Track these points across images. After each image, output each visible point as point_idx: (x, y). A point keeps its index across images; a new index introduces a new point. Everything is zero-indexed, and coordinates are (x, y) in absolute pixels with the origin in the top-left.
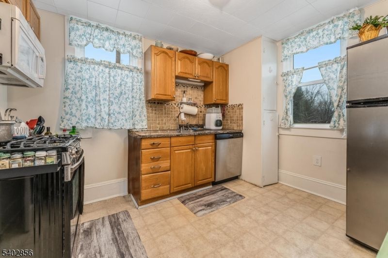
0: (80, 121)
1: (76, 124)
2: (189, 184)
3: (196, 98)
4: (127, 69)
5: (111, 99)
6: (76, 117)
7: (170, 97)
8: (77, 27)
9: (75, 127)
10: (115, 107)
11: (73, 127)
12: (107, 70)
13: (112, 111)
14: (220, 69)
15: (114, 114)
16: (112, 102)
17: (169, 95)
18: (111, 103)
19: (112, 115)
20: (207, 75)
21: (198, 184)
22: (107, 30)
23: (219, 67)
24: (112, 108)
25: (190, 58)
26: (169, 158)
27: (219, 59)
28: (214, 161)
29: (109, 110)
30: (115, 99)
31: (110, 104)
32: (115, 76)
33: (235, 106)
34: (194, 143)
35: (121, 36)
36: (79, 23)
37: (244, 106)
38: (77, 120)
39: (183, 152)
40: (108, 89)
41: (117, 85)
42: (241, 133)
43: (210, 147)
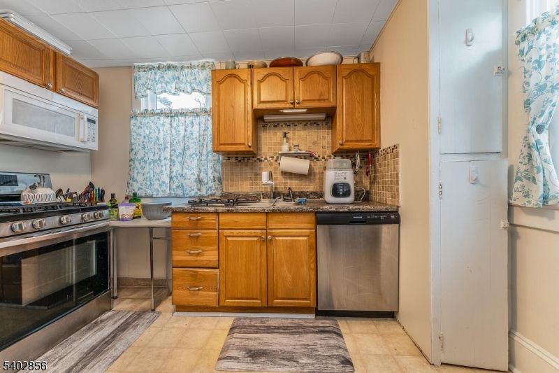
0: (143, 187)
1: (139, 190)
2: (257, 299)
3: (315, 143)
4: (192, 114)
5: (173, 158)
6: (137, 182)
7: (242, 146)
8: (139, 75)
9: (136, 193)
10: (177, 168)
11: (134, 194)
12: (168, 120)
13: (174, 174)
14: (353, 76)
15: (177, 178)
16: (174, 161)
17: (240, 144)
18: (172, 162)
19: (175, 179)
20: (321, 94)
21: (274, 305)
22: (169, 67)
23: (350, 74)
24: (174, 169)
25: (280, 73)
26: (216, 247)
27: (358, 58)
28: (313, 266)
29: (171, 172)
30: (177, 157)
31: (172, 164)
32: (178, 126)
33: (389, 151)
34: (265, 227)
35: (186, 70)
36: (141, 70)
37: (400, 150)
38: (139, 185)
39: (242, 242)
40: (168, 145)
41: (181, 138)
42: (396, 212)
43: (305, 238)
